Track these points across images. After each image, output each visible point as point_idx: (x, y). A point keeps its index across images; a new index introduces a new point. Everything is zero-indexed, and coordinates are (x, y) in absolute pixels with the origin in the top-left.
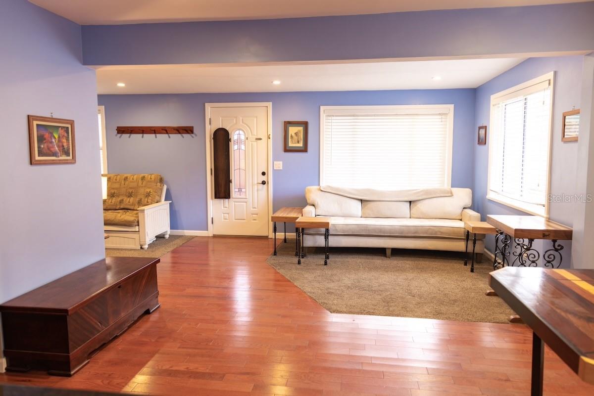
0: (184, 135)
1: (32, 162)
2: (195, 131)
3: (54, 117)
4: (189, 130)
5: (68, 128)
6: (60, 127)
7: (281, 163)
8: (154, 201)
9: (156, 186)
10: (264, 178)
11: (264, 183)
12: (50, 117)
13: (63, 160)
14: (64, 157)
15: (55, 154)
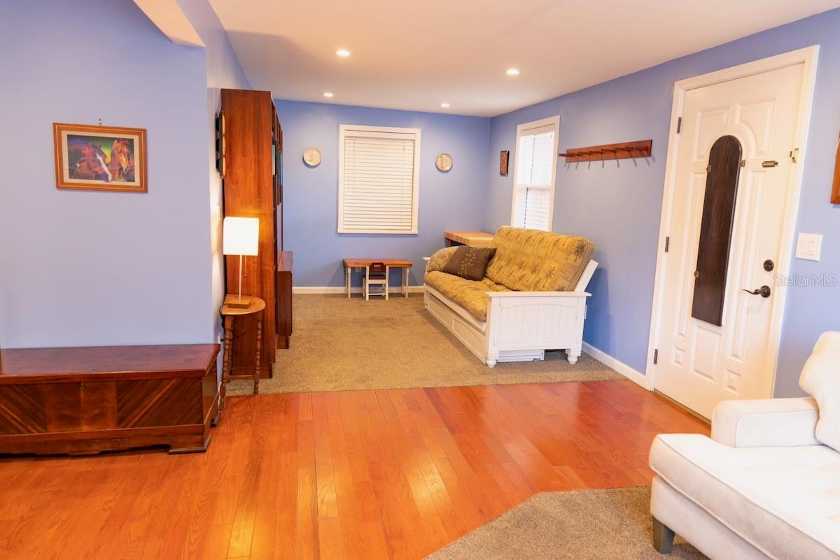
0: (637, 160)
1: (61, 185)
2: (653, 152)
3: (103, 125)
4: (642, 149)
5: (132, 140)
6: (115, 139)
7: (819, 238)
8: (553, 288)
9: (567, 259)
10: (766, 279)
11: (765, 292)
12: (98, 125)
13: (117, 186)
14: (122, 183)
15: (105, 177)
